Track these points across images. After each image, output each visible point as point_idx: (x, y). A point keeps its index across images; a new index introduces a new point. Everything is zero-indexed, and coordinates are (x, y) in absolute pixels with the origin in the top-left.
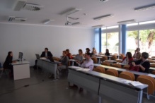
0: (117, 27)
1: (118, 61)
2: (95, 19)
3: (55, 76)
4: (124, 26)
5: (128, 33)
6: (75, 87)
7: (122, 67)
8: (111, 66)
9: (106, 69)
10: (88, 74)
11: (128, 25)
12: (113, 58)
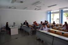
0: (59, 11)
1: (60, 27)
2: (49, 7)
3: (30, 34)
4: (62, 10)
5: (64, 14)
6: (39, 40)
8: (57, 30)
9: (55, 31)
11: (64, 10)
12: (57, 26)
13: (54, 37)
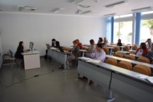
0: (131, 15)
1: (131, 52)
2: (107, 6)
4: (138, 14)
5: (142, 22)
6: (85, 79)
7: (136, 59)
8: (124, 57)
9: (118, 61)
10: (98, 66)
11: (143, 13)
12: (126, 49)
13: (113, 72)
